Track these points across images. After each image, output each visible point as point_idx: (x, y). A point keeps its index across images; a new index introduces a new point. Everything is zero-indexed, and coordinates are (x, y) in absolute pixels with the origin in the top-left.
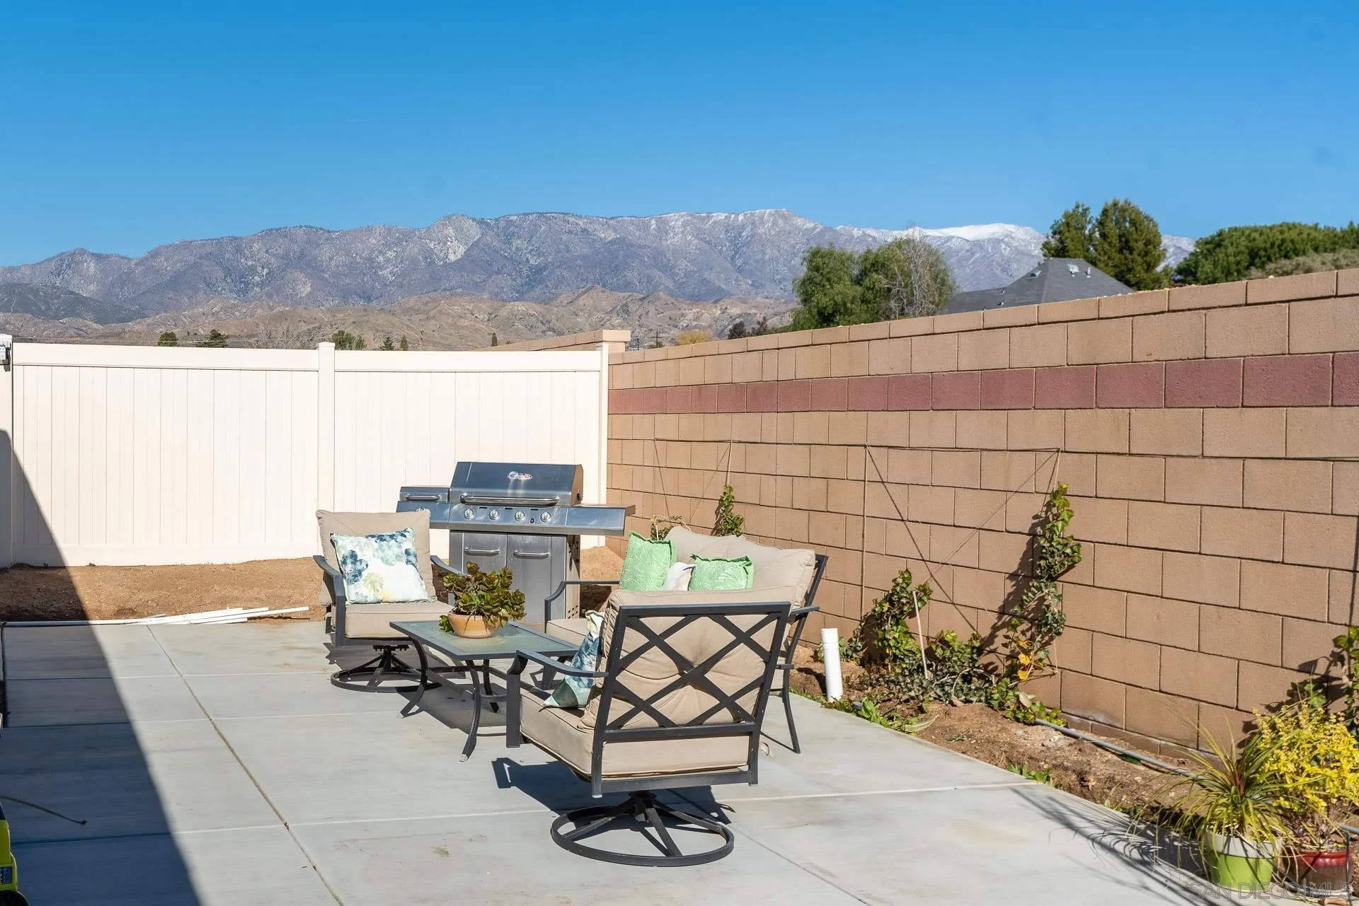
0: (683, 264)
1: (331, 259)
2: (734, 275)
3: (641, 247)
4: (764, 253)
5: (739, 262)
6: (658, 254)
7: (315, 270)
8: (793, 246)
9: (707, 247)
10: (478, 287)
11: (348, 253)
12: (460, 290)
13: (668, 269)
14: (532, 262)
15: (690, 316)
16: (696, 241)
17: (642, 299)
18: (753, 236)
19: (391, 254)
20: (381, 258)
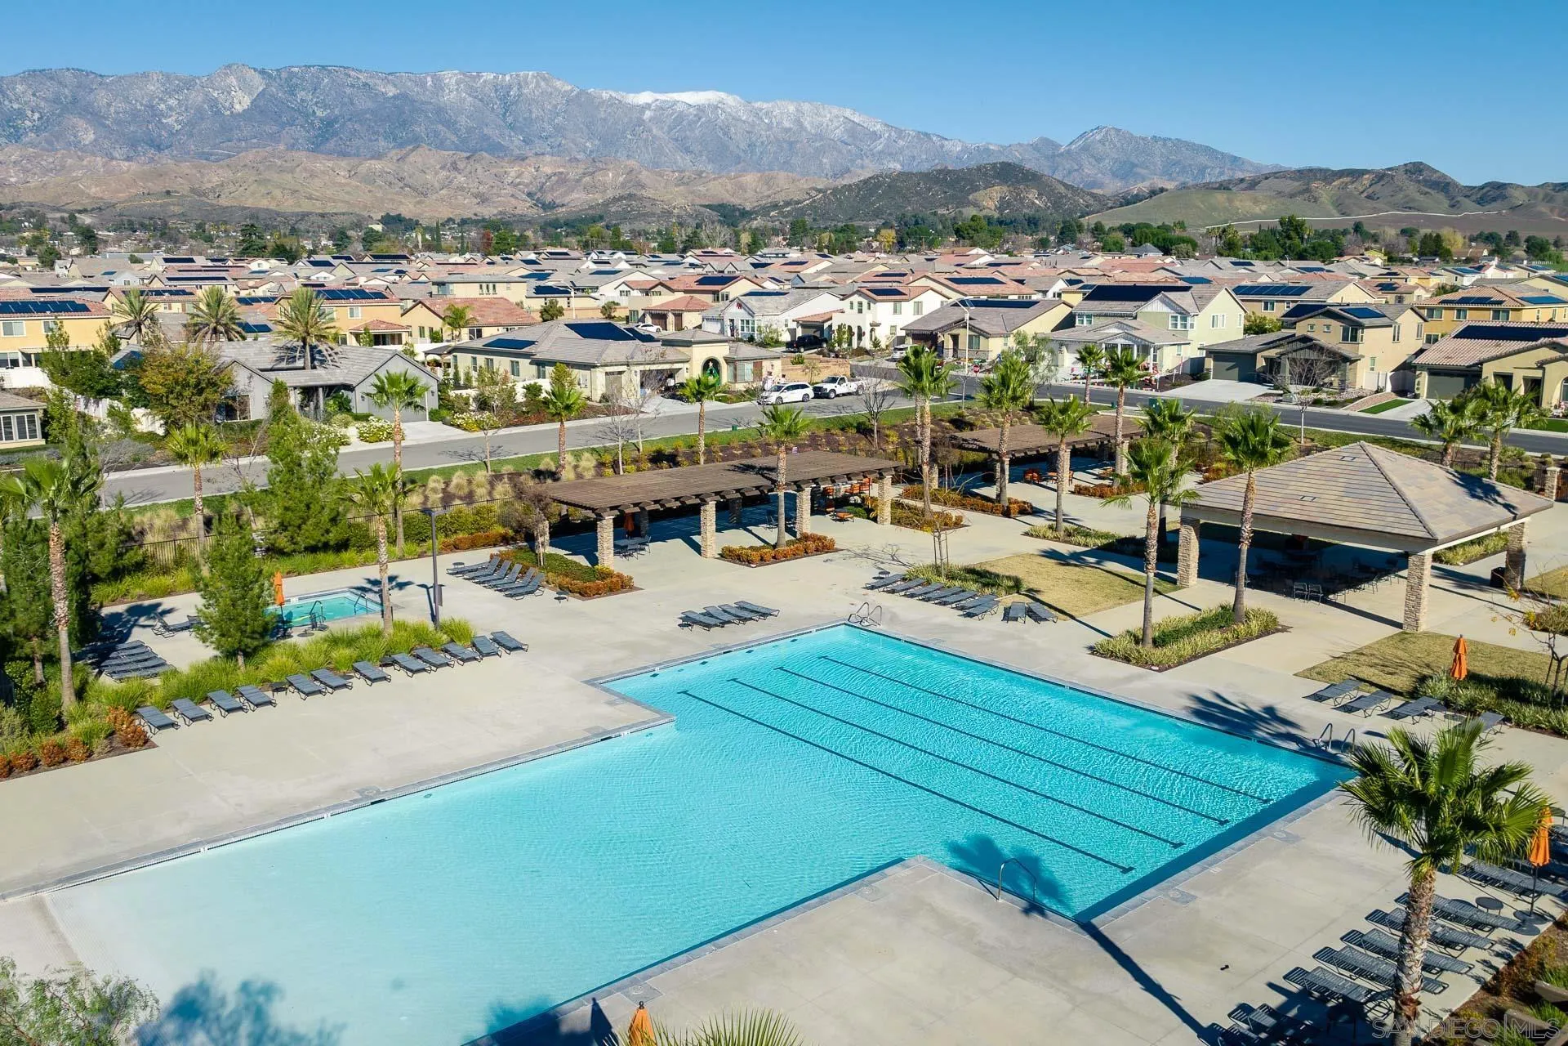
0: (463, 120)
1: (109, 105)
2: (507, 132)
3: (423, 103)
4: (531, 112)
5: (510, 120)
6: (440, 110)
7: (95, 117)
8: (555, 107)
9: (480, 104)
10: (274, 138)
11: (126, 99)
12: (255, 141)
13: (450, 124)
14: (319, 113)
15: (513, 174)
16: (470, 99)
17: (468, 158)
18: (519, 96)
19: (172, 102)
20: (163, 106)
